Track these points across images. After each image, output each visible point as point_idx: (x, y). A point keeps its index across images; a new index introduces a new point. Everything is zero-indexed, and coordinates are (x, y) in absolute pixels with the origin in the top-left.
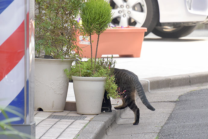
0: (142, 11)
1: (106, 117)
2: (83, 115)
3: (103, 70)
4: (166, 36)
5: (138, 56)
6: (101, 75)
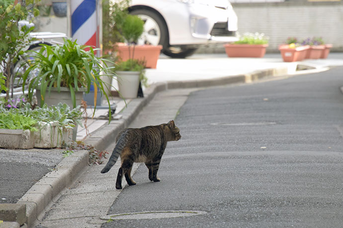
0: (155, 34)
1: (138, 102)
3: (138, 67)
4: (174, 56)
5: (155, 67)
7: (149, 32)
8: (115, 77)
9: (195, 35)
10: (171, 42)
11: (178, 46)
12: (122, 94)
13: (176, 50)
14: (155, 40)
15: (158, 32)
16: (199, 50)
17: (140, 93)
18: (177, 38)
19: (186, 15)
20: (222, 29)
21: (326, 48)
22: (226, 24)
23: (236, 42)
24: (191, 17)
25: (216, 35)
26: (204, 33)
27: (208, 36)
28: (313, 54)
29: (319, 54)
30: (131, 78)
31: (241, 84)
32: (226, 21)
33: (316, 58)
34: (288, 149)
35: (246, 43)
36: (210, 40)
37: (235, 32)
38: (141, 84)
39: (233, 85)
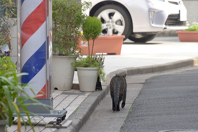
0: (122, 25)
1: (99, 93)
2: (83, 92)
3: (96, 63)
6: (95, 66)
7: (116, 23)
8: (76, 72)
9: (153, 25)
10: (134, 31)
11: (139, 33)
12: (82, 88)
13: (139, 36)
14: (121, 29)
15: (124, 23)
16: (157, 35)
17: (98, 86)
18: (138, 27)
19: (146, 9)
20: (174, 20)
22: (179, 15)
23: (186, 30)
24: (150, 10)
25: (170, 25)
26: (161, 23)
27: (164, 26)
30: (90, 74)
31: (190, 68)
32: (178, 13)
35: (194, 30)
36: (165, 28)
37: (185, 21)
38: (98, 78)
39: (183, 70)
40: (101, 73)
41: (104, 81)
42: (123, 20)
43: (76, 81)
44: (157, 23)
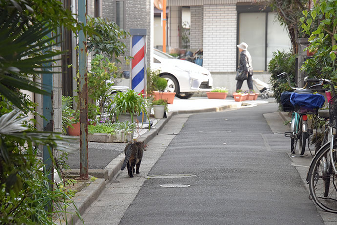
0: (173, 87)
1: (164, 120)
2: (157, 119)
3: (164, 103)
4: (182, 98)
5: (172, 103)
6: (163, 105)
7: (170, 86)
8: (153, 108)
9: (192, 88)
10: (181, 91)
11: (183, 93)
12: (156, 117)
13: (183, 95)
14: (172, 90)
15: (174, 86)
16: (194, 95)
17: (165, 116)
18: (183, 89)
19: (189, 78)
20: (205, 85)
21: (256, 95)
23: (212, 92)
25: (202, 88)
26: (197, 87)
27: (199, 88)
28: (250, 97)
29: (253, 98)
30: (160, 108)
31: (214, 112)
32: (207, 81)
33: (251, 100)
34: (236, 145)
35: (217, 92)
36: (199, 90)
37: (212, 86)
38: (165, 111)
39: (210, 113)
40: (166, 108)
41: (168, 113)
42: (174, 84)
43: (153, 113)
44: (194, 87)
